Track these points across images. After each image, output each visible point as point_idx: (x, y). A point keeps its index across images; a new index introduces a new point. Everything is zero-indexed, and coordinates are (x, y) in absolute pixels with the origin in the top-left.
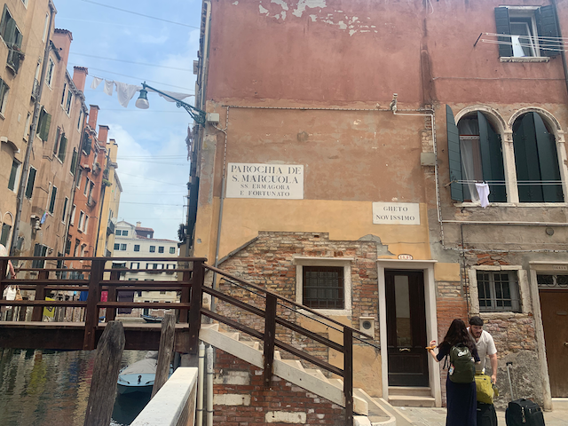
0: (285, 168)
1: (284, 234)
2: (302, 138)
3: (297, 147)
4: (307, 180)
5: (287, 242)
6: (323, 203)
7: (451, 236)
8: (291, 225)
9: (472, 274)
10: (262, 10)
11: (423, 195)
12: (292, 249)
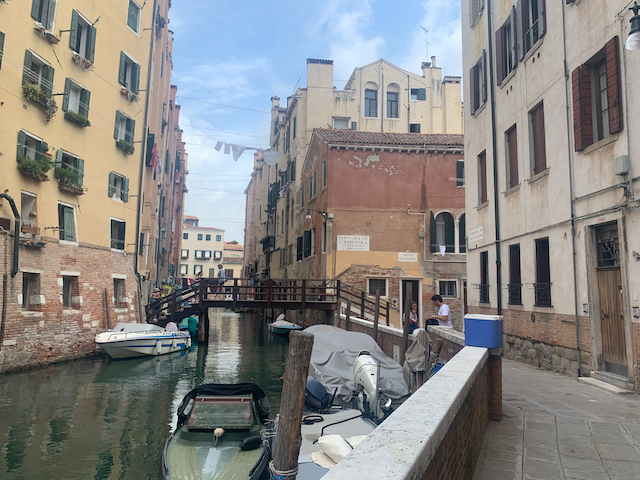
0: (361, 237)
1: (361, 266)
2: (368, 224)
3: (365, 228)
4: (371, 242)
5: (362, 269)
6: (378, 252)
7: (430, 267)
8: (364, 263)
9: (437, 282)
10: (351, 163)
11: (419, 250)
12: (365, 272)
